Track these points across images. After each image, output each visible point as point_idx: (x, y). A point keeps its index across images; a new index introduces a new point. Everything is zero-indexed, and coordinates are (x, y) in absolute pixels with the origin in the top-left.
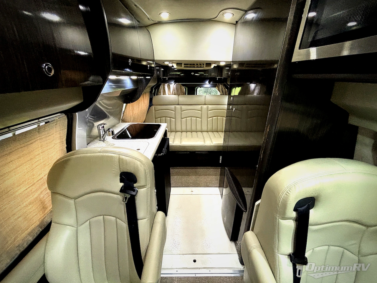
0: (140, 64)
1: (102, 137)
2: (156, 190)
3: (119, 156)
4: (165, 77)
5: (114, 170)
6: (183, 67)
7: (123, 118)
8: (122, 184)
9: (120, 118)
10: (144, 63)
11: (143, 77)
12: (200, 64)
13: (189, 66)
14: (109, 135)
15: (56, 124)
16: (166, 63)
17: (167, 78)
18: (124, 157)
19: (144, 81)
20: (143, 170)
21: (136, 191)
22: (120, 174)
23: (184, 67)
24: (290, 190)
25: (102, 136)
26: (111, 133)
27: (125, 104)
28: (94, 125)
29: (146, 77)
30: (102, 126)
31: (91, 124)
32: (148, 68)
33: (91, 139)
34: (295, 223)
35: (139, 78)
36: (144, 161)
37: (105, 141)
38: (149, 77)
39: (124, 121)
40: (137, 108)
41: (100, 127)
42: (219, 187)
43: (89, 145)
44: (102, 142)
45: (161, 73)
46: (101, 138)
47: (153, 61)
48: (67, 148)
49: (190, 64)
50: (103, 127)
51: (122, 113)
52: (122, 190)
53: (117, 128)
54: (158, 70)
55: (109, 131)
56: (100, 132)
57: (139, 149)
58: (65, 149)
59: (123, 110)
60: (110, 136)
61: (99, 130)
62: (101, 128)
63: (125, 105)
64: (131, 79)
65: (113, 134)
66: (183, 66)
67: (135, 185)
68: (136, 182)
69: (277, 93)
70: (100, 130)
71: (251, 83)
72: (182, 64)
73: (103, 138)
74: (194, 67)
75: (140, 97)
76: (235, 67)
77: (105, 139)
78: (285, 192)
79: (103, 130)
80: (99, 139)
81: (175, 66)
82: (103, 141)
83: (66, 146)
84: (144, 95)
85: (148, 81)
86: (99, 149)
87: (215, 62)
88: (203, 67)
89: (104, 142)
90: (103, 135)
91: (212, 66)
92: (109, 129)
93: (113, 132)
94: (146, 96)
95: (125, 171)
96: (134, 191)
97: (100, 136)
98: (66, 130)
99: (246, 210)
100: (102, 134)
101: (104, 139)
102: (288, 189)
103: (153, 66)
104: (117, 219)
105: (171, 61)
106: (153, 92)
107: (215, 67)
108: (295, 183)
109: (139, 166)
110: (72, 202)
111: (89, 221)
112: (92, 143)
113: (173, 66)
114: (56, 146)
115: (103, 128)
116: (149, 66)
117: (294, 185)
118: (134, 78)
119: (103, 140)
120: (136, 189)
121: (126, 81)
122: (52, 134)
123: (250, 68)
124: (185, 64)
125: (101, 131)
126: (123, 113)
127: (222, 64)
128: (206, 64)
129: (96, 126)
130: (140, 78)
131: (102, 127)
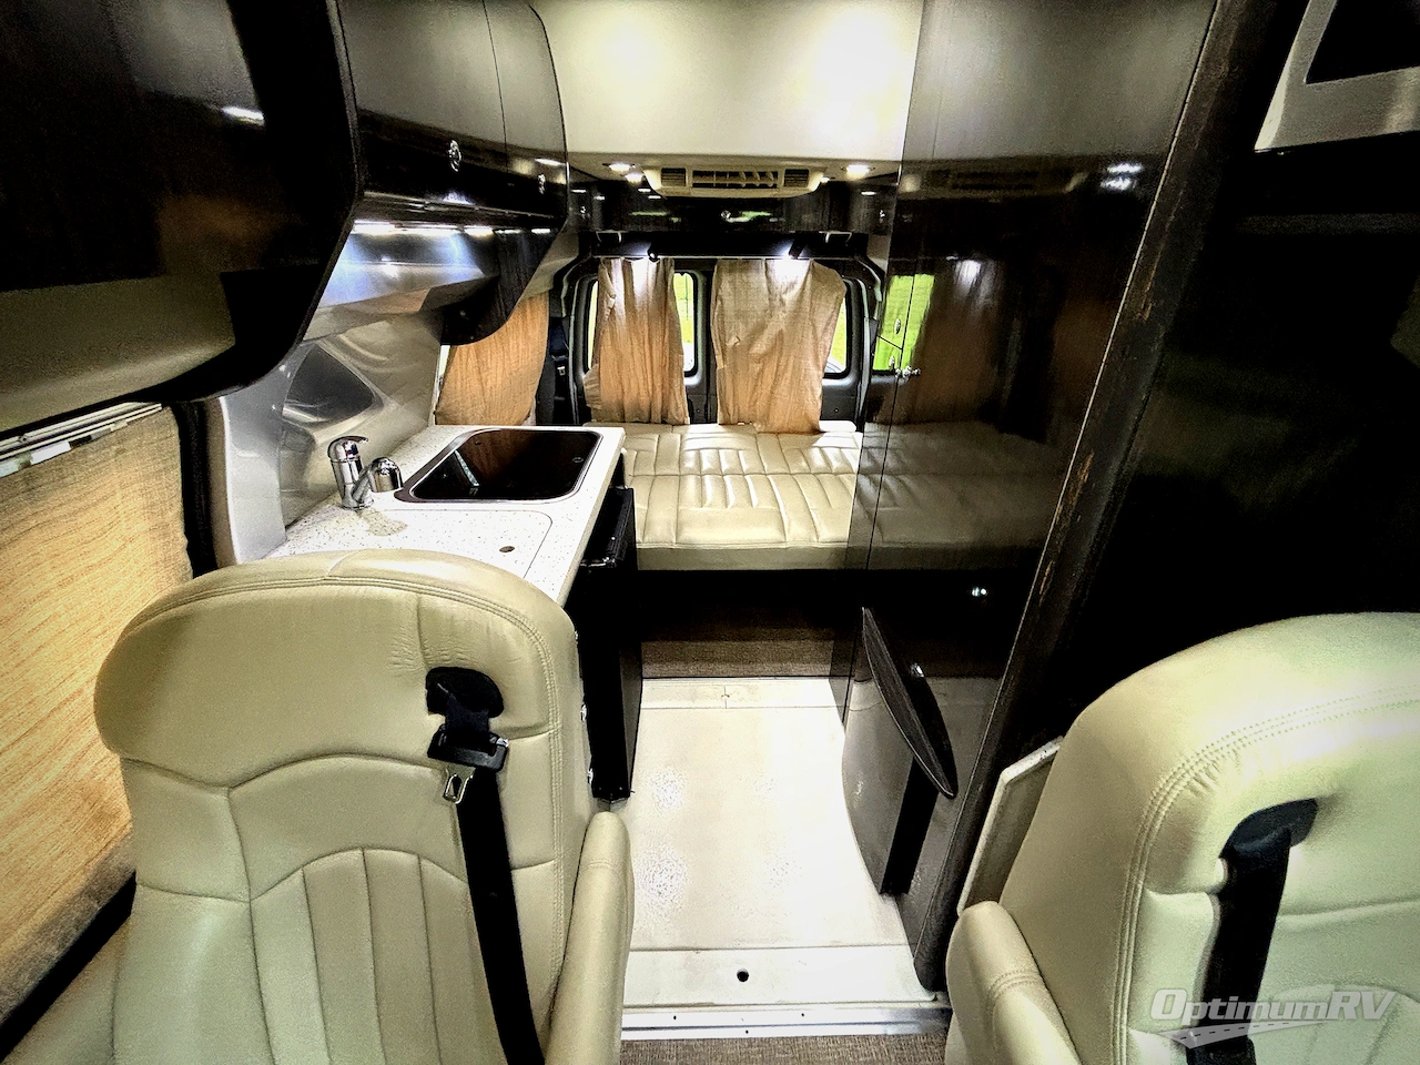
0: (503, 168)
1: (353, 492)
2: (584, 711)
3: (419, 600)
4: (611, 231)
5: (395, 659)
6: (688, 189)
7: (443, 403)
8: (437, 720)
9: (430, 405)
10: (523, 168)
11: (517, 231)
12: (763, 175)
13: (714, 181)
14: (380, 489)
15: (119, 452)
16: (619, 168)
17: (619, 233)
18: (440, 602)
19: (525, 246)
20: (529, 660)
21: (502, 753)
22: (428, 678)
23: (695, 185)
24: (1212, 770)
25: (350, 487)
26: (386, 478)
27: (449, 347)
28: (312, 441)
29: (533, 231)
30: (348, 447)
31: (302, 440)
32: (542, 189)
33: (303, 501)
34: (1218, 908)
35: (501, 232)
36: (531, 616)
37: (365, 512)
38: (546, 231)
39: (444, 418)
40: (500, 364)
41: (341, 450)
42: (831, 676)
43: (294, 528)
44: (352, 513)
45: (597, 210)
46: (349, 494)
47: (562, 155)
48: (191, 550)
49: (720, 174)
50: (354, 450)
51: (437, 385)
52: (440, 749)
53: (417, 450)
54: (581, 200)
55: (379, 471)
56: (341, 472)
57: (511, 549)
58: (185, 559)
59: (441, 371)
60: (382, 491)
61: (337, 464)
62: (343, 456)
63: (445, 349)
64: (466, 237)
65: (394, 484)
66: (689, 179)
67: (495, 723)
68: (497, 706)
69: (1146, 306)
70: (340, 462)
71: (965, 256)
72: (682, 171)
73: (358, 498)
74: (738, 187)
75: (508, 315)
76: (909, 185)
77: (366, 503)
78: (1188, 778)
79: (354, 464)
80: (339, 499)
81: (655, 181)
82: (358, 510)
83: (184, 541)
84: (524, 306)
85: (542, 246)
86: (328, 566)
87: (826, 165)
88: (775, 186)
89: (360, 515)
90: (357, 484)
91: (813, 186)
92: (377, 462)
93: (393, 475)
94: (532, 312)
95: (449, 664)
96: (491, 749)
97: (340, 486)
98: (177, 473)
99: (955, 789)
100: (348, 479)
101: (360, 501)
102: (1201, 766)
103: (561, 180)
104: (424, 862)
105: (639, 160)
106: (563, 296)
107: (821, 186)
108: (1235, 738)
109: (511, 640)
110: (218, 799)
111: (300, 872)
112: (310, 518)
113: (645, 184)
114: (130, 546)
115: (351, 456)
116: (542, 178)
117: (1233, 746)
118: (482, 231)
119: (356, 505)
120: (500, 741)
121: (441, 245)
122: (105, 498)
123: (968, 194)
124: (696, 174)
125: (346, 466)
126: (442, 386)
127: (856, 173)
128: (788, 172)
129: (322, 445)
130: (507, 232)
131: (348, 453)
